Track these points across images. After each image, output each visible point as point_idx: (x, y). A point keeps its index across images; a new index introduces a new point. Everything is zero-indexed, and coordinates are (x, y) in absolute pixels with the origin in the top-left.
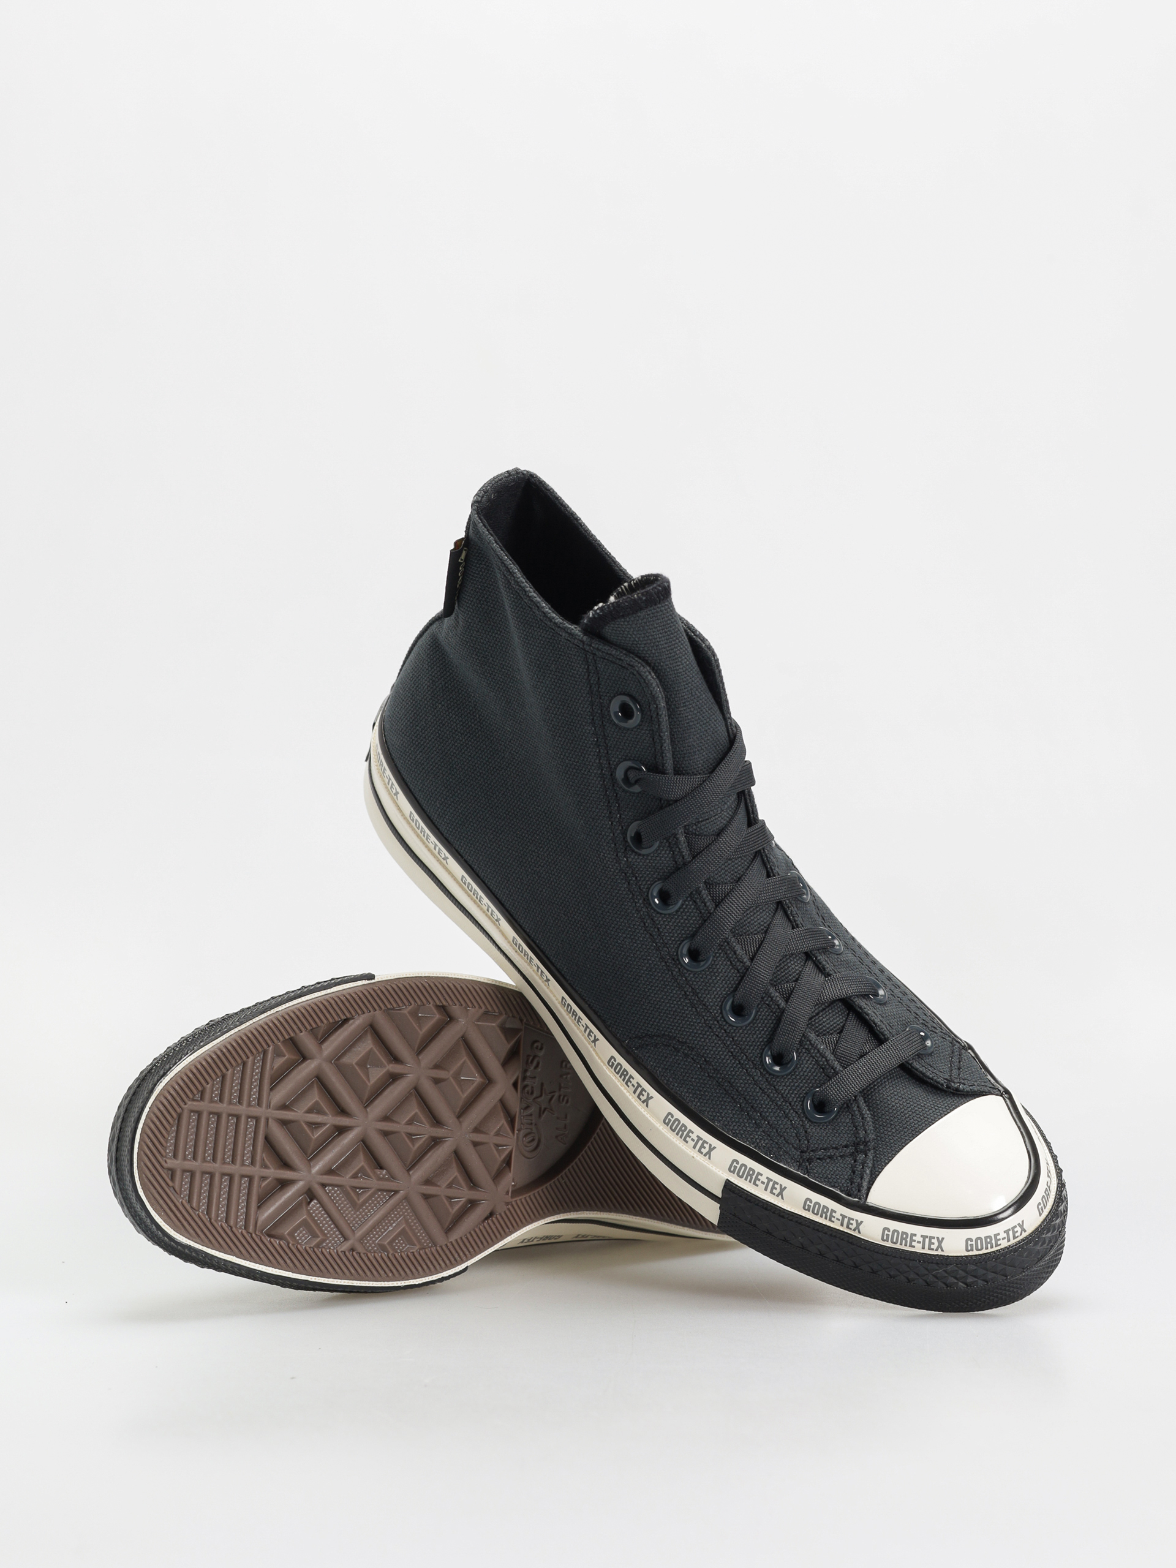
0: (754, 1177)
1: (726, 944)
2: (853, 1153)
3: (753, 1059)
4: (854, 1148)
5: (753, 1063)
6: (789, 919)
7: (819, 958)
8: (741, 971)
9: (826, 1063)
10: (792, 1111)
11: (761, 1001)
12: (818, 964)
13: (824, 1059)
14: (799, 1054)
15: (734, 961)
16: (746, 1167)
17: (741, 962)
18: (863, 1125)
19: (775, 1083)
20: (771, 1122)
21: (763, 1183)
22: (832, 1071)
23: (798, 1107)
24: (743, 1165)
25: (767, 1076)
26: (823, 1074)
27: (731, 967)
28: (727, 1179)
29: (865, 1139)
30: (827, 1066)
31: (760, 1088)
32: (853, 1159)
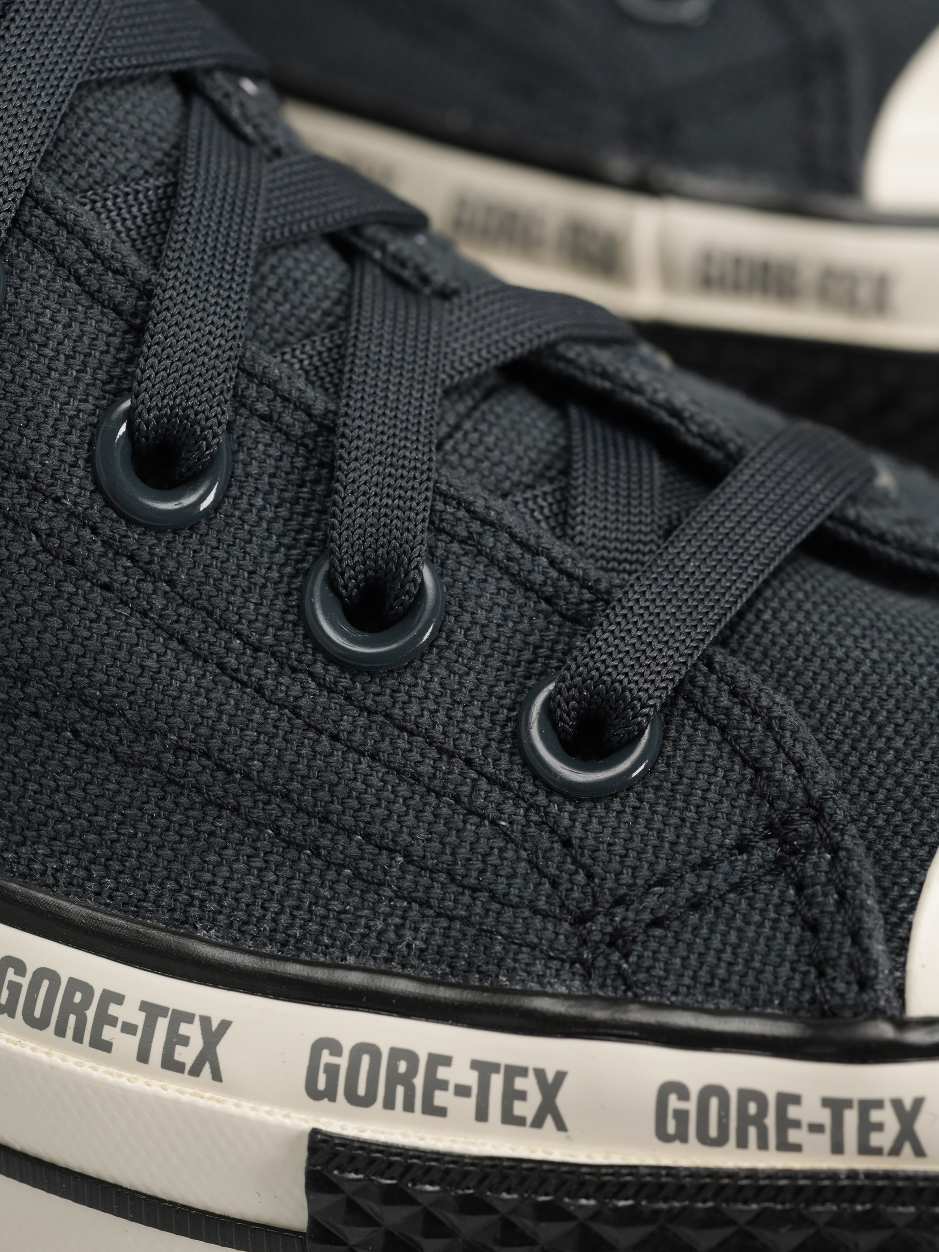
0: (419, 1081)
1: (39, 212)
2: (778, 860)
3: (268, 639)
4: (774, 841)
5: (273, 654)
6: (241, 137)
7: (392, 247)
8: (128, 306)
9: (554, 574)
10: (484, 784)
11: (236, 411)
12: (396, 269)
13: (544, 561)
14: (442, 565)
15: (90, 271)
16: (373, 1051)
17: (116, 272)
18: (779, 745)
19: (386, 699)
20: (417, 850)
21: (462, 1091)
22: (587, 595)
23: (504, 764)
24: (360, 1049)
25: (345, 682)
26: (556, 618)
27: (85, 300)
28: (315, 1132)
29: (806, 791)
30: (564, 582)
31: (334, 738)
32: (789, 881)
